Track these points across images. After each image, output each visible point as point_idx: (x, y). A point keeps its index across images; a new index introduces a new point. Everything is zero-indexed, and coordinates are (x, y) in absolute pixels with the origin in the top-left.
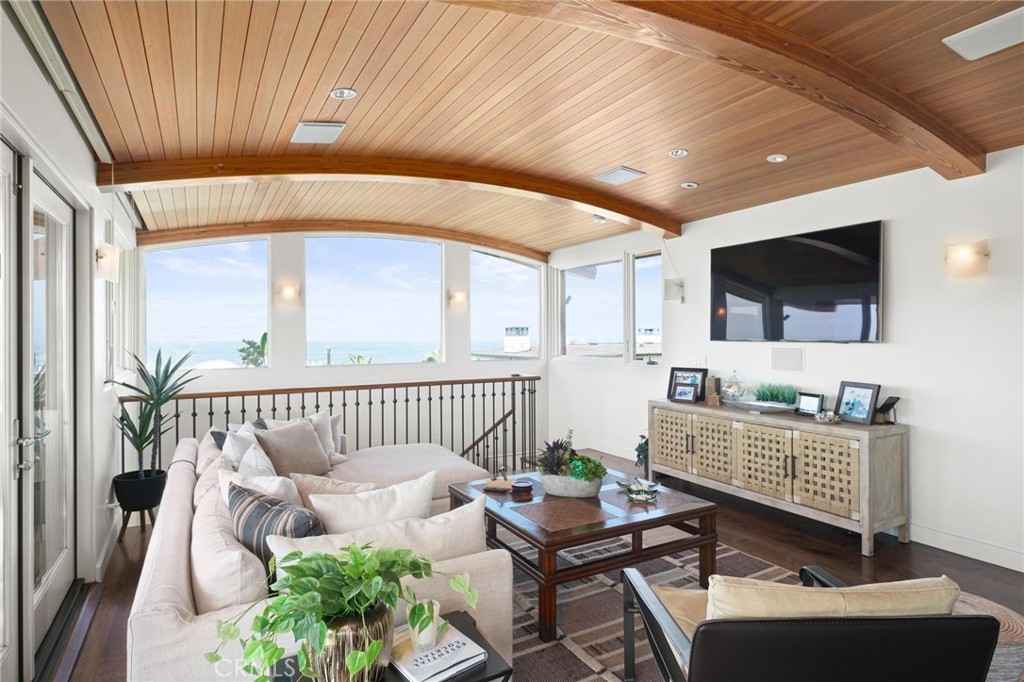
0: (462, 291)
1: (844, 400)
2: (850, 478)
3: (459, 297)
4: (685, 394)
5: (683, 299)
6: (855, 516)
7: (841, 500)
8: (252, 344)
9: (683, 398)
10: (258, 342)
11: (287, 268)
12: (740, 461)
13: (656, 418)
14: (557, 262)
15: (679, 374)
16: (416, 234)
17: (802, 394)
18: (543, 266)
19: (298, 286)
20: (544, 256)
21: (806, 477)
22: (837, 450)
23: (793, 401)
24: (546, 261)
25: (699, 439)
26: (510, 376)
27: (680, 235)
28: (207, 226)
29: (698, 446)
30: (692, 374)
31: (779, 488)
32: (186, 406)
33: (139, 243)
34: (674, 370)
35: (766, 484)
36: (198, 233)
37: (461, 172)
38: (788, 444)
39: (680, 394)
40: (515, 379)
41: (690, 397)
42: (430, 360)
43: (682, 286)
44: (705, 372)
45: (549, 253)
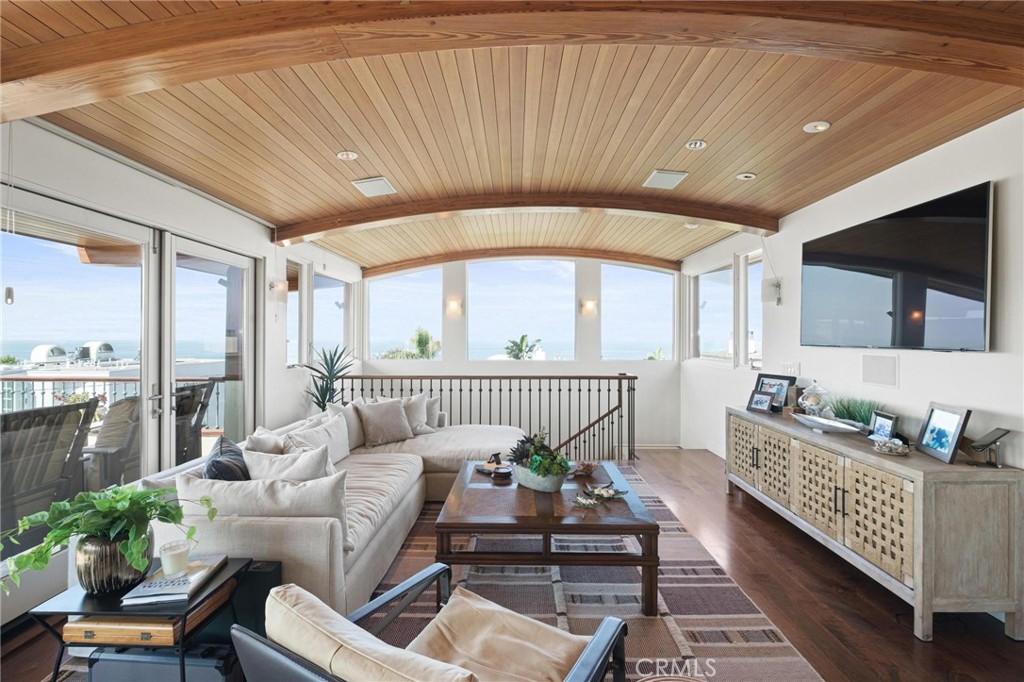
0: (593, 300)
1: (930, 427)
2: (902, 530)
3: (590, 305)
4: (761, 403)
5: (779, 300)
6: (908, 582)
7: (893, 556)
8: (515, 343)
9: (759, 407)
10: (518, 341)
11: (456, 288)
12: (796, 484)
13: (732, 425)
14: (689, 270)
15: (766, 381)
16: (551, 254)
17: (878, 414)
18: (676, 273)
19: (460, 301)
20: (677, 265)
21: (857, 517)
22: (889, 490)
23: (867, 422)
24: (679, 270)
25: (762, 454)
26: (617, 375)
27: (777, 231)
28: (402, 262)
29: (762, 462)
30: (779, 381)
31: (831, 524)
32: (377, 383)
33: (364, 276)
34: (761, 376)
35: (819, 516)
36: (396, 267)
37: (518, 200)
38: (840, 474)
39: (756, 403)
40: (621, 378)
41: (765, 407)
42: (651, 358)
43: (778, 286)
44: (792, 380)
45: (682, 262)
